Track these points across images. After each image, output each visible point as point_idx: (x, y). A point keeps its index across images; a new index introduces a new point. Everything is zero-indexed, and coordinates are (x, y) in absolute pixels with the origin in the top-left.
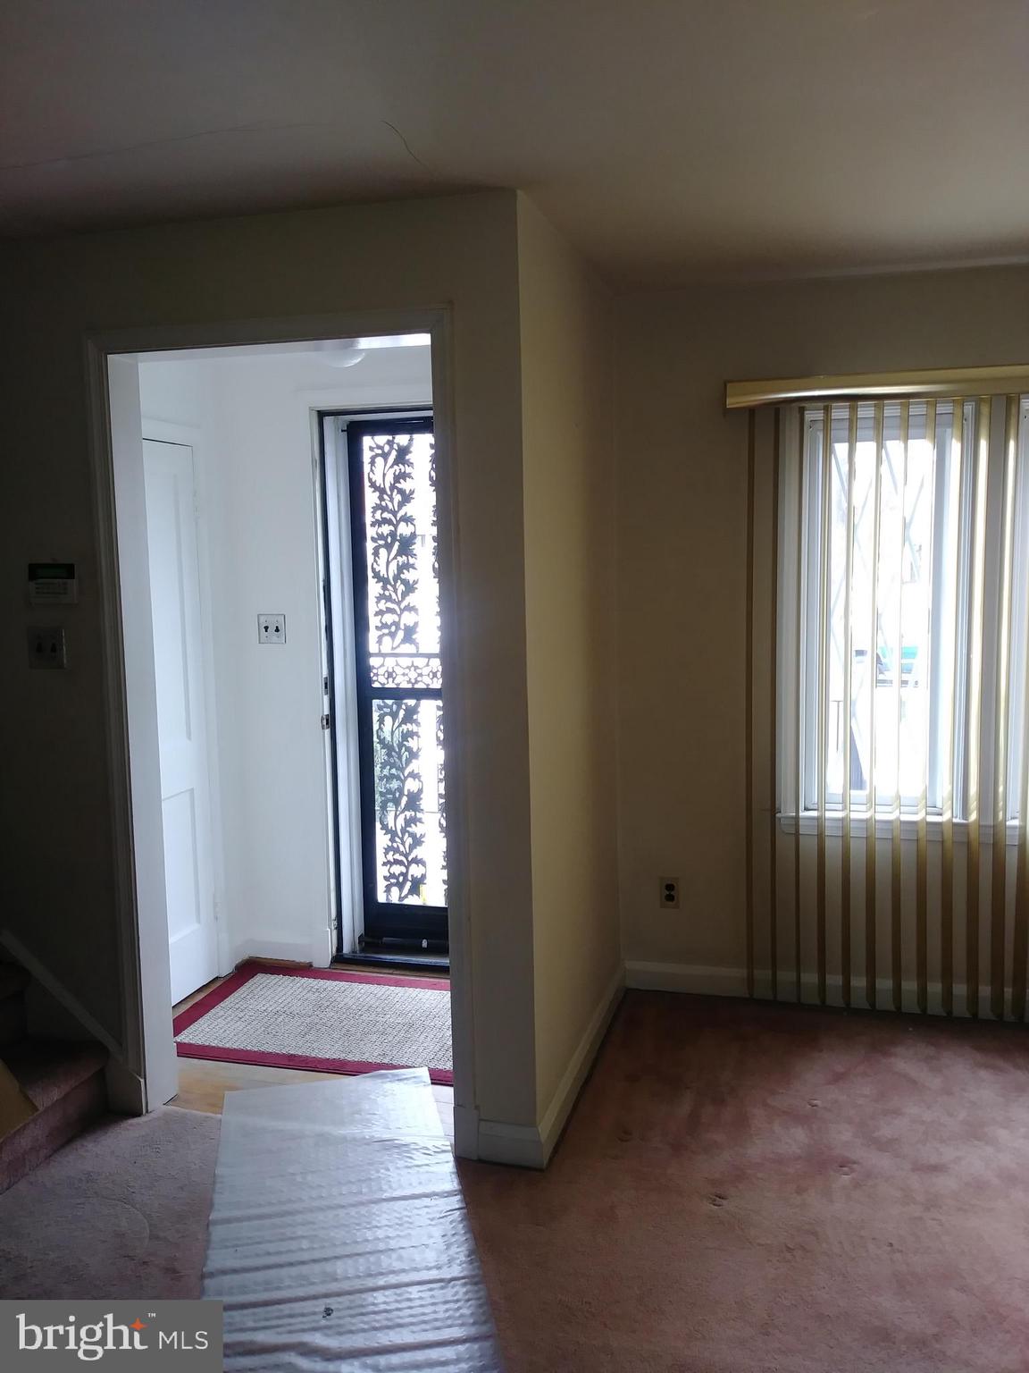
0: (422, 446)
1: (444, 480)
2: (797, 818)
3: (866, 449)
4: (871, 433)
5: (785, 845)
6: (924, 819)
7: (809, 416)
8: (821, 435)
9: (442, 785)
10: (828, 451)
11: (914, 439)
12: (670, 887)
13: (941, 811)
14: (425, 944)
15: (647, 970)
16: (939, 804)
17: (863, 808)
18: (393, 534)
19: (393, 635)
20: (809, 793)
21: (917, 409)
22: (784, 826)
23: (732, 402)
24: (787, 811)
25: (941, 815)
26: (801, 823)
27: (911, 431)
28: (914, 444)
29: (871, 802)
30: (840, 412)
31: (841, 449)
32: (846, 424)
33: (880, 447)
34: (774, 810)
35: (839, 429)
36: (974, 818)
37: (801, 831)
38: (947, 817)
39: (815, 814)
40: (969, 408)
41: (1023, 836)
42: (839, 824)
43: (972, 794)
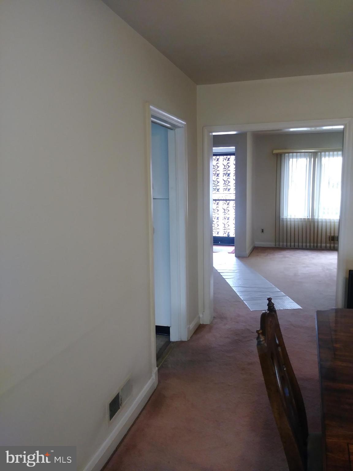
0: (233, 158)
1: (236, 165)
3: (295, 160)
4: (296, 157)
5: (281, 223)
7: (286, 154)
8: (288, 158)
9: (235, 213)
10: (289, 160)
12: (263, 230)
14: (220, 242)
15: (258, 244)
16: (305, 216)
18: (216, 173)
19: (215, 190)
20: (285, 214)
21: (303, 154)
22: (281, 219)
23: (274, 152)
24: (281, 217)
30: (290, 154)
31: (291, 160)
33: (297, 159)
34: (279, 217)
35: (291, 157)
36: (310, 218)
37: (284, 220)
38: (306, 218)
39: (286, 217)
40: (310, 154)
41: (318, 220)
42: (290, 219)
43: (310, 214)
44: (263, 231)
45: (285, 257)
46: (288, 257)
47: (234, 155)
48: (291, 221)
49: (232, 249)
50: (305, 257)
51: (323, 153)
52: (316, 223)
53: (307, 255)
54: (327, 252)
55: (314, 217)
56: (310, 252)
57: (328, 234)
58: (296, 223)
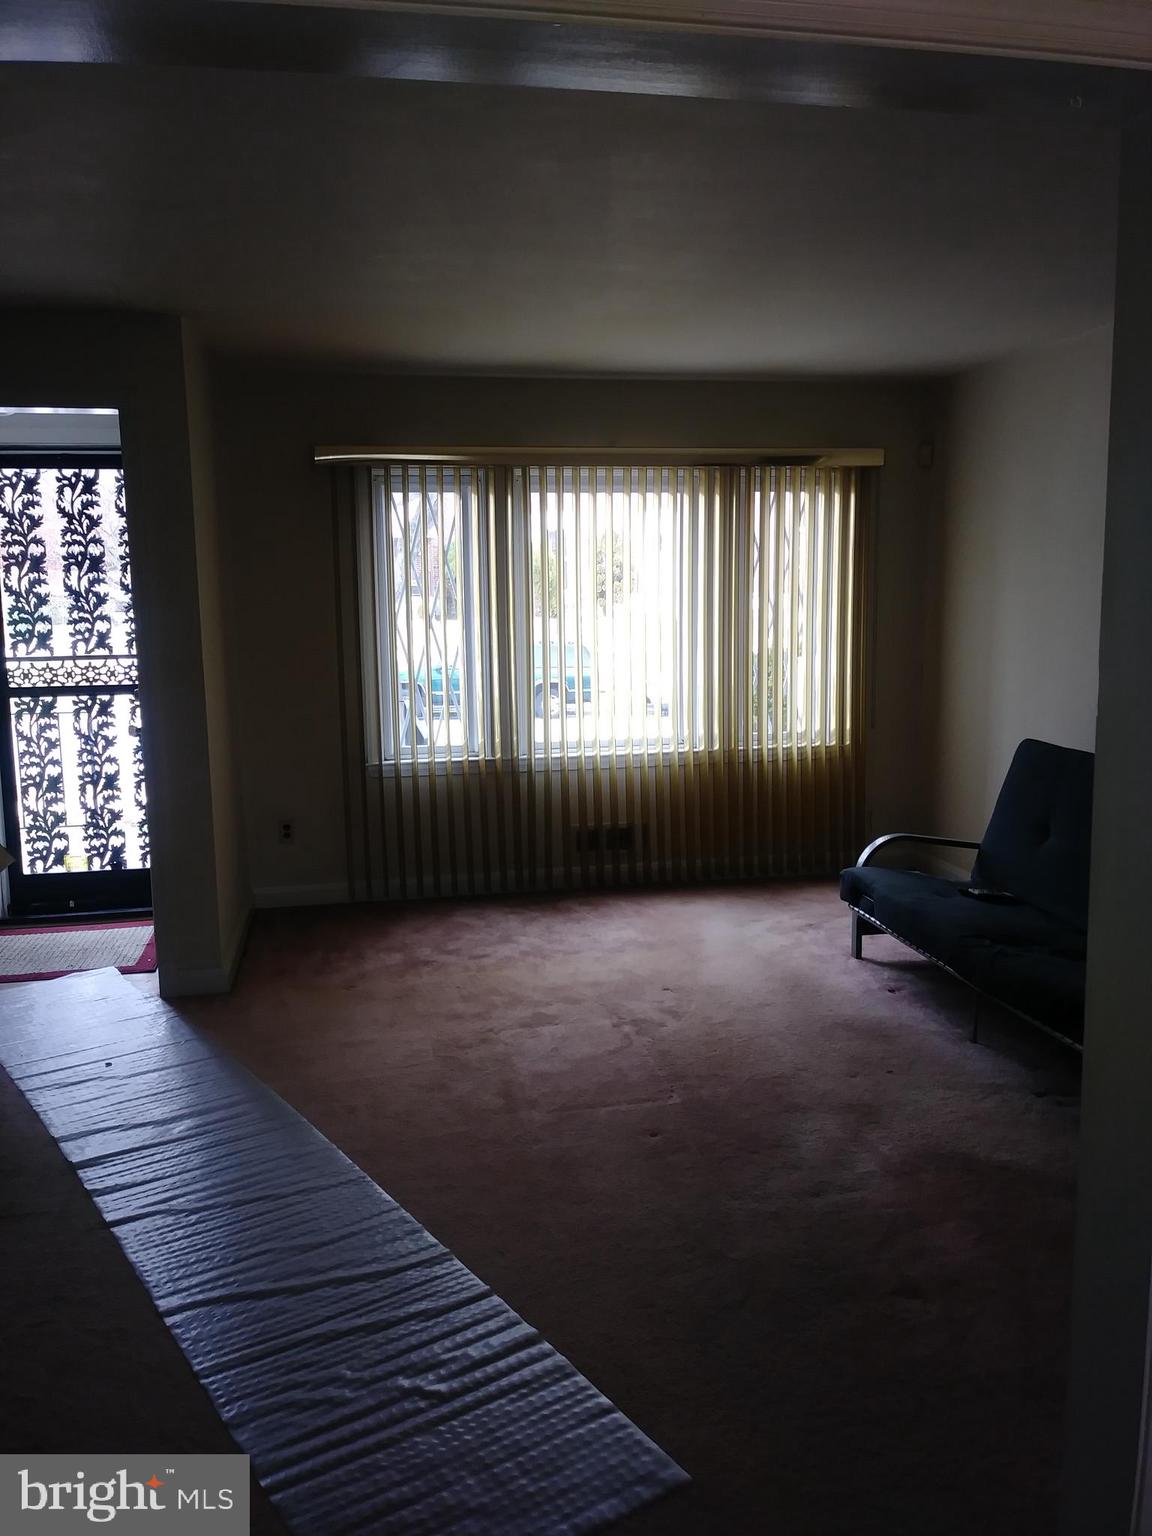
1: (133, 514)
2: (380, 765)
3: (415, 499)
4: (418, 486)
5: (372, 786)
6: (467, 759)
7: (374, 472)
8: (383, 486)
10: (389, 498)
11: (447, 492)
12: (286, 827)
13: (477, 753)
14: (72, 904)
15: (272, 893)
16: (476, 750)
19: (28, 642)
20: (389, 749)
21: (448, 472)
22: (371, 771)
23: (317, 459)
24: (373, 762)
25: (477, 756)
26: (384, 769)
27: (445, 486)
28: (447, 495)
29: (432, 751)
31: (398, 497)
32: (401, 479)
33: (425, 498)
34: (363, 759)
35: (396, 482)
36: (498, 756)
37: (384, 775)
38: (482, 757)
39: (393, 762)
40: (481, 473)
41: (530, 765)
42: (410, 768)
43: (497, 740)
44: (287, 831)
45: (414, 965)
46: (427, 963)
47: (118, 468)
48: (415, 777)
49: (137, 937)
50: (505, 950)
51: (534, 472)
52: (524, 780)
53: (506, 939)
54: (581, 904)
55: (515, 754)
56: (511, 916)
57: (575, 824)
58: (440, 782)
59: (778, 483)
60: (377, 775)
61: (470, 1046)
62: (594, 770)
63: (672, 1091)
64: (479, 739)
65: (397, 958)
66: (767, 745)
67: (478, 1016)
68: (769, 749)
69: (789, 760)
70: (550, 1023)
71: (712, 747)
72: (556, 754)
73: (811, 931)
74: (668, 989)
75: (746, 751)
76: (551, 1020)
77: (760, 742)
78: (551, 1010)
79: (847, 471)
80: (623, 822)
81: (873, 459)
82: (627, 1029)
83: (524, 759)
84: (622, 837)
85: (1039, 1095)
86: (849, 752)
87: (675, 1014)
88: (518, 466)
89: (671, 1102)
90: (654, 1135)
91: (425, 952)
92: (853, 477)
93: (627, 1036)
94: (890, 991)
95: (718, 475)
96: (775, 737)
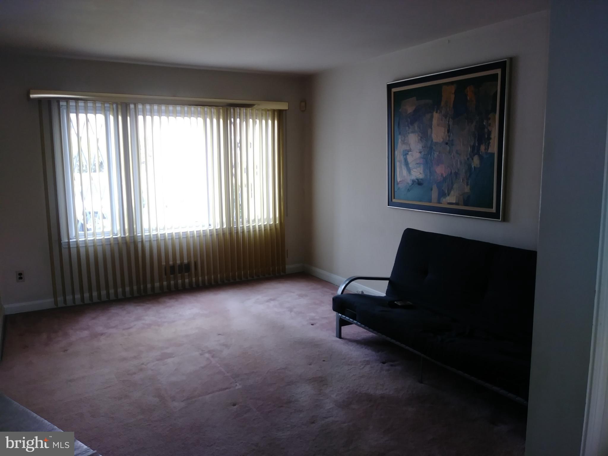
2: (69, 242)
3: (82, 116)
4: (83, 111)
5: (65, 252)
6: (112, 237)
7: (61, 103)
10: (69, 116)
11: (98, 114)
12: (20, 274)
13: (116, 234)
16: (116, 232)
17: (100, 235)
20: (73, 234)
22: (64, 245)
23: (33, 96)
24: (64, 240)
25: (117, 235)
26: (71, 243)
27: (97, 112)
28: (98, 115)
29: (94, 234)
30: (72, 103)
31: (73, 116)
32: (75, 107)
34: (60, 239)
35: (73, 109)
36: (127, 235)
37: (71, 246)
38: (119, 236)
39: (75, 240)
40: (115, 106)
41: (142, 238)
42: (84, 242)
43: (126, 227)
45: (95, 336)
46: (102, 334)
48: (86, 247)
50: (139, 324)
51: (140, 106)
52: (140, 246)
53: (138, 319)
54: (170, 299)
55: (135, 234)
56: (138, 307)
57: (164, 263)
58: (100, 249)
59: (246, 115)
60: (67, 247)
61: (135, 373)
62: (157, 240)
63: (236, 382)
64: (117, 228)
65: (86, 333)
66: (246, 225)
67: (135, 358)
68: (246, 226)
69: (255, 231)
70: (170, 357)
71: (223, 227)
72: (154, 233)
73: (272, 302)
74: (220, 335)
75: (237, 228)
76: (170, 356)
77: (243, 224)
78: (169, 351)
79: (274, 111)
80: (186, 261)
81: (283, 106)
82: (207, 355)
83: (139, 236)
84: (185, 268)
85: (384, 363)
86: (278, 227)
87: (226, 346)
88: (132, 103)
89: (237, 388)
90: (234, 405)
91: (100, 329)
92: (276, 113)
93: (208, 359)
94: (312, 325)
95: (221, 111)
96: (248, 222)
